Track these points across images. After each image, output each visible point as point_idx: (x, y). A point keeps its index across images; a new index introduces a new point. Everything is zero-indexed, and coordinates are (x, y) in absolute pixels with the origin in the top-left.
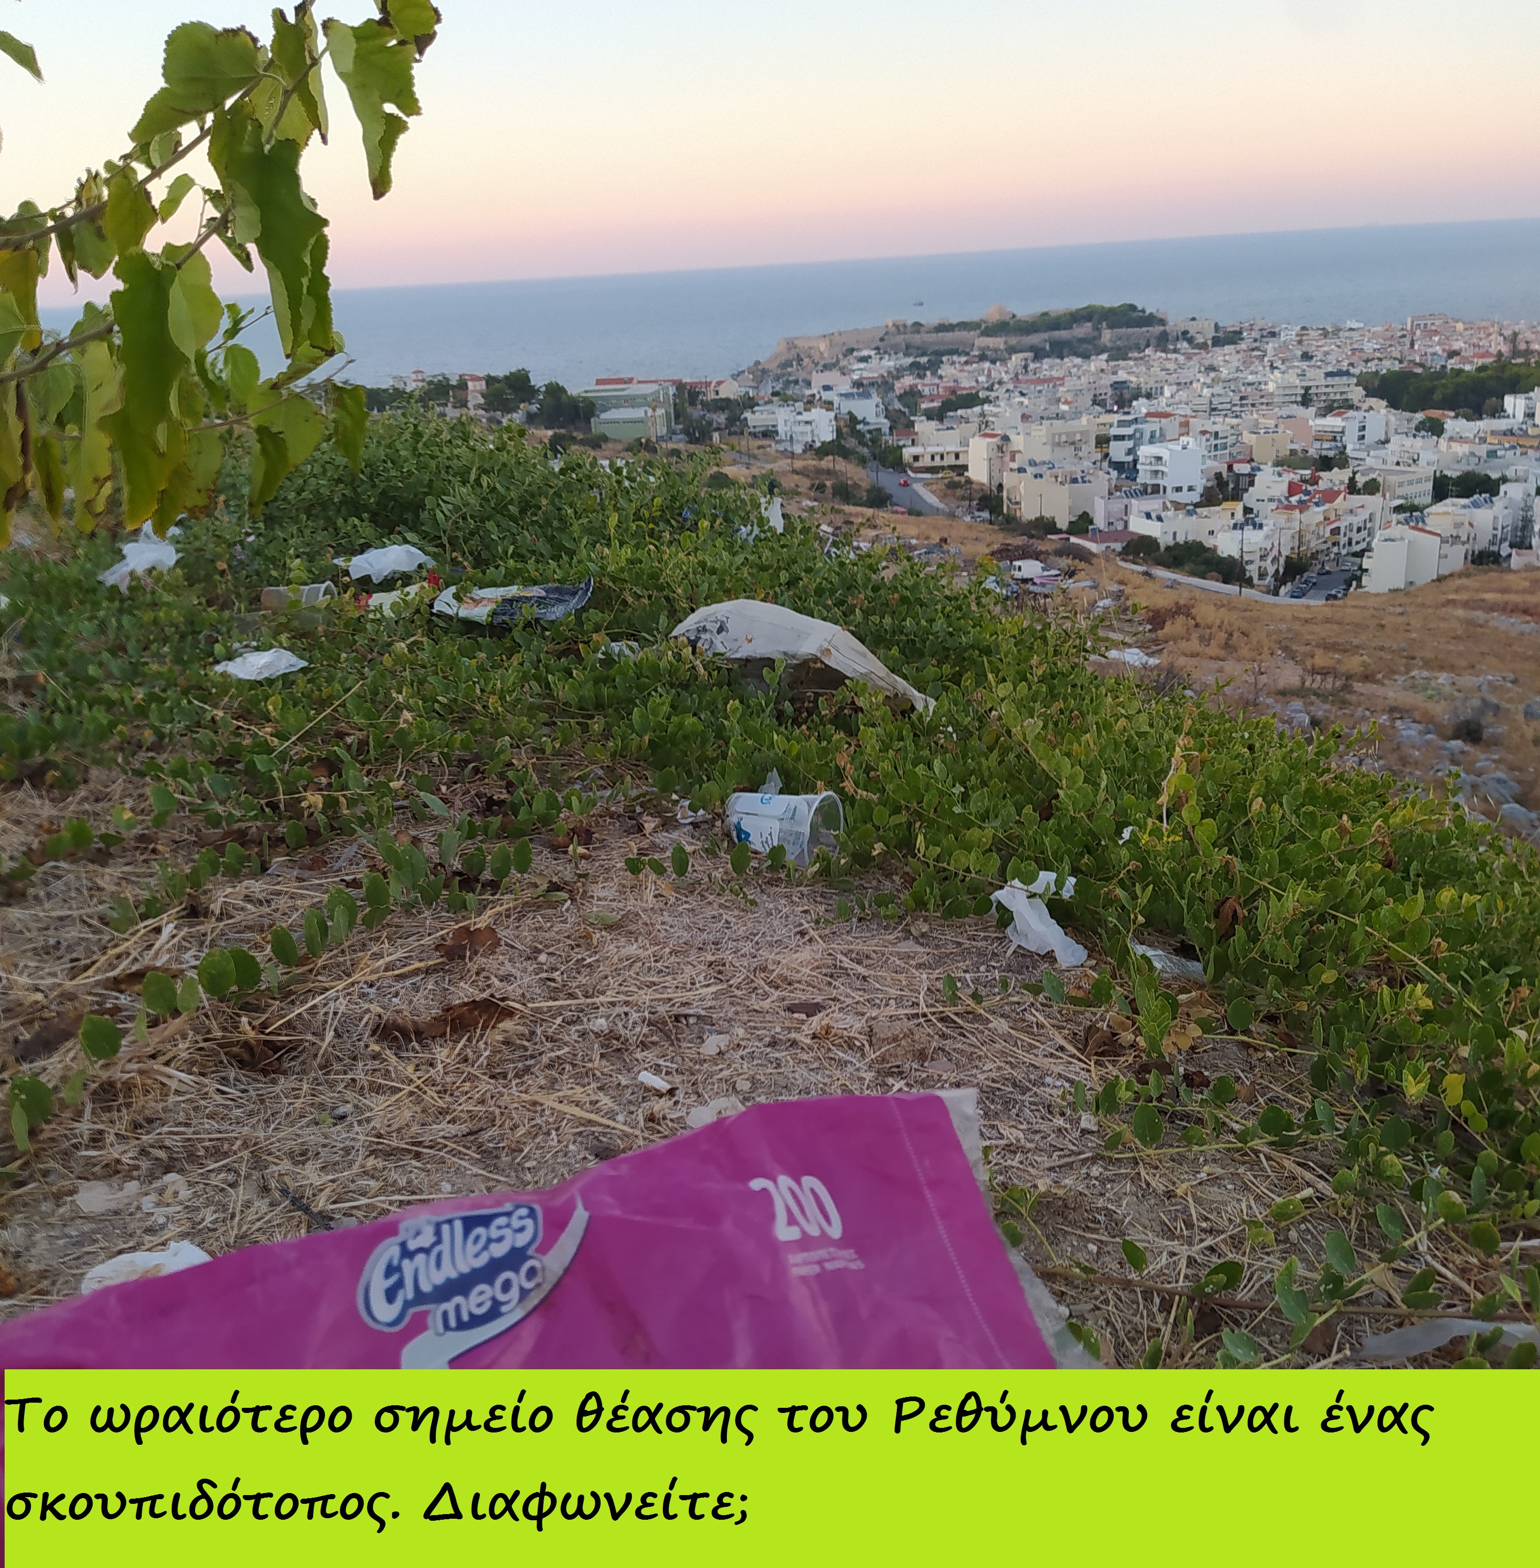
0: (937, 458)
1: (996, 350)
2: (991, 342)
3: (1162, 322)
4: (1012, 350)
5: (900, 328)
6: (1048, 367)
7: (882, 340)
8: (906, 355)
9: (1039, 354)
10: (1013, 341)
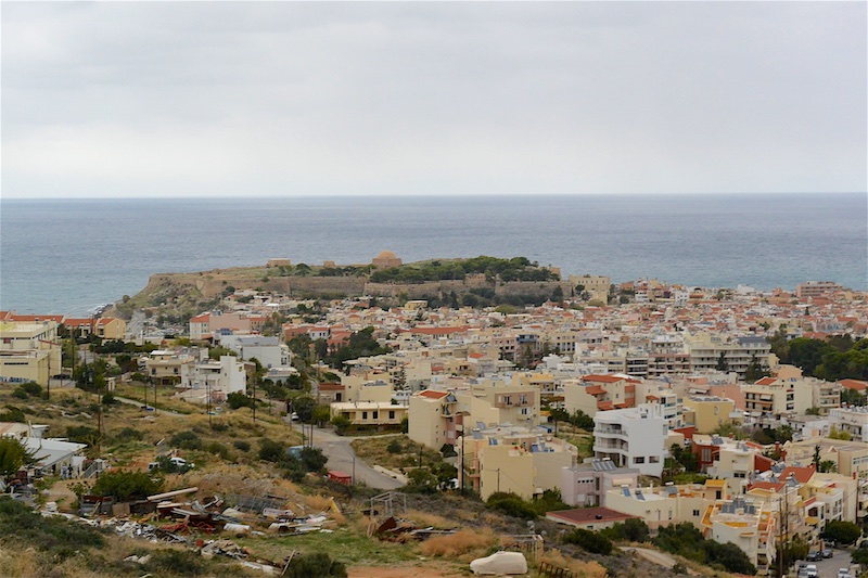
0: (370, 415)
1: (386, 296)
2: (381, 287)
3: (556, 277)
4: (404, 298)
5: (283, 269)
6: (445, 317)
7: (266, 280)
8: (292, 297)
9: (432, 303)
10: (405, 288)
